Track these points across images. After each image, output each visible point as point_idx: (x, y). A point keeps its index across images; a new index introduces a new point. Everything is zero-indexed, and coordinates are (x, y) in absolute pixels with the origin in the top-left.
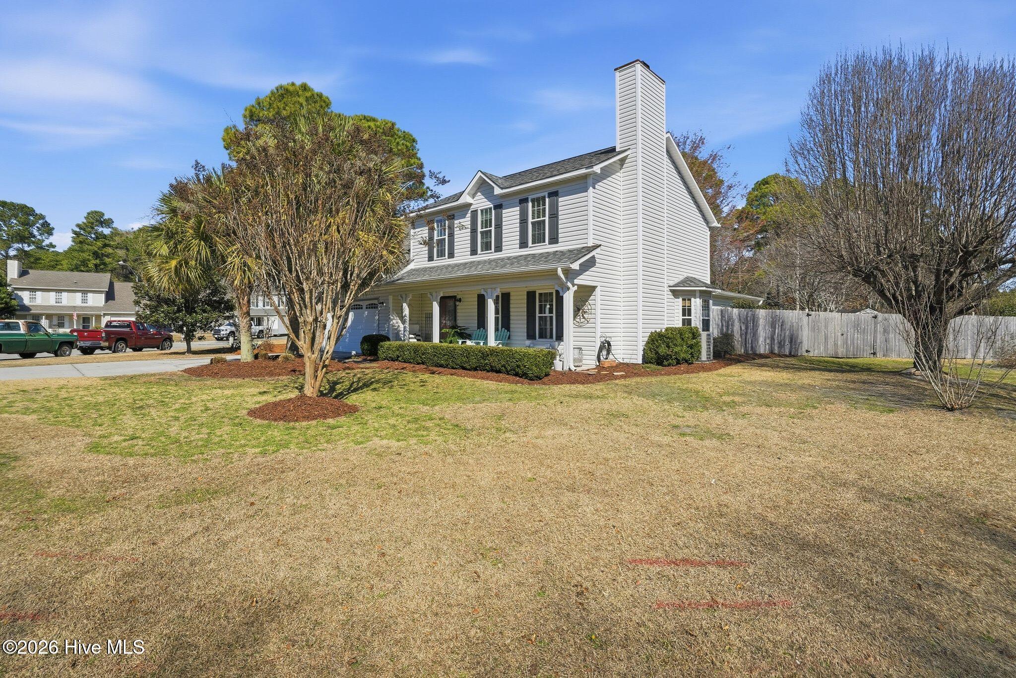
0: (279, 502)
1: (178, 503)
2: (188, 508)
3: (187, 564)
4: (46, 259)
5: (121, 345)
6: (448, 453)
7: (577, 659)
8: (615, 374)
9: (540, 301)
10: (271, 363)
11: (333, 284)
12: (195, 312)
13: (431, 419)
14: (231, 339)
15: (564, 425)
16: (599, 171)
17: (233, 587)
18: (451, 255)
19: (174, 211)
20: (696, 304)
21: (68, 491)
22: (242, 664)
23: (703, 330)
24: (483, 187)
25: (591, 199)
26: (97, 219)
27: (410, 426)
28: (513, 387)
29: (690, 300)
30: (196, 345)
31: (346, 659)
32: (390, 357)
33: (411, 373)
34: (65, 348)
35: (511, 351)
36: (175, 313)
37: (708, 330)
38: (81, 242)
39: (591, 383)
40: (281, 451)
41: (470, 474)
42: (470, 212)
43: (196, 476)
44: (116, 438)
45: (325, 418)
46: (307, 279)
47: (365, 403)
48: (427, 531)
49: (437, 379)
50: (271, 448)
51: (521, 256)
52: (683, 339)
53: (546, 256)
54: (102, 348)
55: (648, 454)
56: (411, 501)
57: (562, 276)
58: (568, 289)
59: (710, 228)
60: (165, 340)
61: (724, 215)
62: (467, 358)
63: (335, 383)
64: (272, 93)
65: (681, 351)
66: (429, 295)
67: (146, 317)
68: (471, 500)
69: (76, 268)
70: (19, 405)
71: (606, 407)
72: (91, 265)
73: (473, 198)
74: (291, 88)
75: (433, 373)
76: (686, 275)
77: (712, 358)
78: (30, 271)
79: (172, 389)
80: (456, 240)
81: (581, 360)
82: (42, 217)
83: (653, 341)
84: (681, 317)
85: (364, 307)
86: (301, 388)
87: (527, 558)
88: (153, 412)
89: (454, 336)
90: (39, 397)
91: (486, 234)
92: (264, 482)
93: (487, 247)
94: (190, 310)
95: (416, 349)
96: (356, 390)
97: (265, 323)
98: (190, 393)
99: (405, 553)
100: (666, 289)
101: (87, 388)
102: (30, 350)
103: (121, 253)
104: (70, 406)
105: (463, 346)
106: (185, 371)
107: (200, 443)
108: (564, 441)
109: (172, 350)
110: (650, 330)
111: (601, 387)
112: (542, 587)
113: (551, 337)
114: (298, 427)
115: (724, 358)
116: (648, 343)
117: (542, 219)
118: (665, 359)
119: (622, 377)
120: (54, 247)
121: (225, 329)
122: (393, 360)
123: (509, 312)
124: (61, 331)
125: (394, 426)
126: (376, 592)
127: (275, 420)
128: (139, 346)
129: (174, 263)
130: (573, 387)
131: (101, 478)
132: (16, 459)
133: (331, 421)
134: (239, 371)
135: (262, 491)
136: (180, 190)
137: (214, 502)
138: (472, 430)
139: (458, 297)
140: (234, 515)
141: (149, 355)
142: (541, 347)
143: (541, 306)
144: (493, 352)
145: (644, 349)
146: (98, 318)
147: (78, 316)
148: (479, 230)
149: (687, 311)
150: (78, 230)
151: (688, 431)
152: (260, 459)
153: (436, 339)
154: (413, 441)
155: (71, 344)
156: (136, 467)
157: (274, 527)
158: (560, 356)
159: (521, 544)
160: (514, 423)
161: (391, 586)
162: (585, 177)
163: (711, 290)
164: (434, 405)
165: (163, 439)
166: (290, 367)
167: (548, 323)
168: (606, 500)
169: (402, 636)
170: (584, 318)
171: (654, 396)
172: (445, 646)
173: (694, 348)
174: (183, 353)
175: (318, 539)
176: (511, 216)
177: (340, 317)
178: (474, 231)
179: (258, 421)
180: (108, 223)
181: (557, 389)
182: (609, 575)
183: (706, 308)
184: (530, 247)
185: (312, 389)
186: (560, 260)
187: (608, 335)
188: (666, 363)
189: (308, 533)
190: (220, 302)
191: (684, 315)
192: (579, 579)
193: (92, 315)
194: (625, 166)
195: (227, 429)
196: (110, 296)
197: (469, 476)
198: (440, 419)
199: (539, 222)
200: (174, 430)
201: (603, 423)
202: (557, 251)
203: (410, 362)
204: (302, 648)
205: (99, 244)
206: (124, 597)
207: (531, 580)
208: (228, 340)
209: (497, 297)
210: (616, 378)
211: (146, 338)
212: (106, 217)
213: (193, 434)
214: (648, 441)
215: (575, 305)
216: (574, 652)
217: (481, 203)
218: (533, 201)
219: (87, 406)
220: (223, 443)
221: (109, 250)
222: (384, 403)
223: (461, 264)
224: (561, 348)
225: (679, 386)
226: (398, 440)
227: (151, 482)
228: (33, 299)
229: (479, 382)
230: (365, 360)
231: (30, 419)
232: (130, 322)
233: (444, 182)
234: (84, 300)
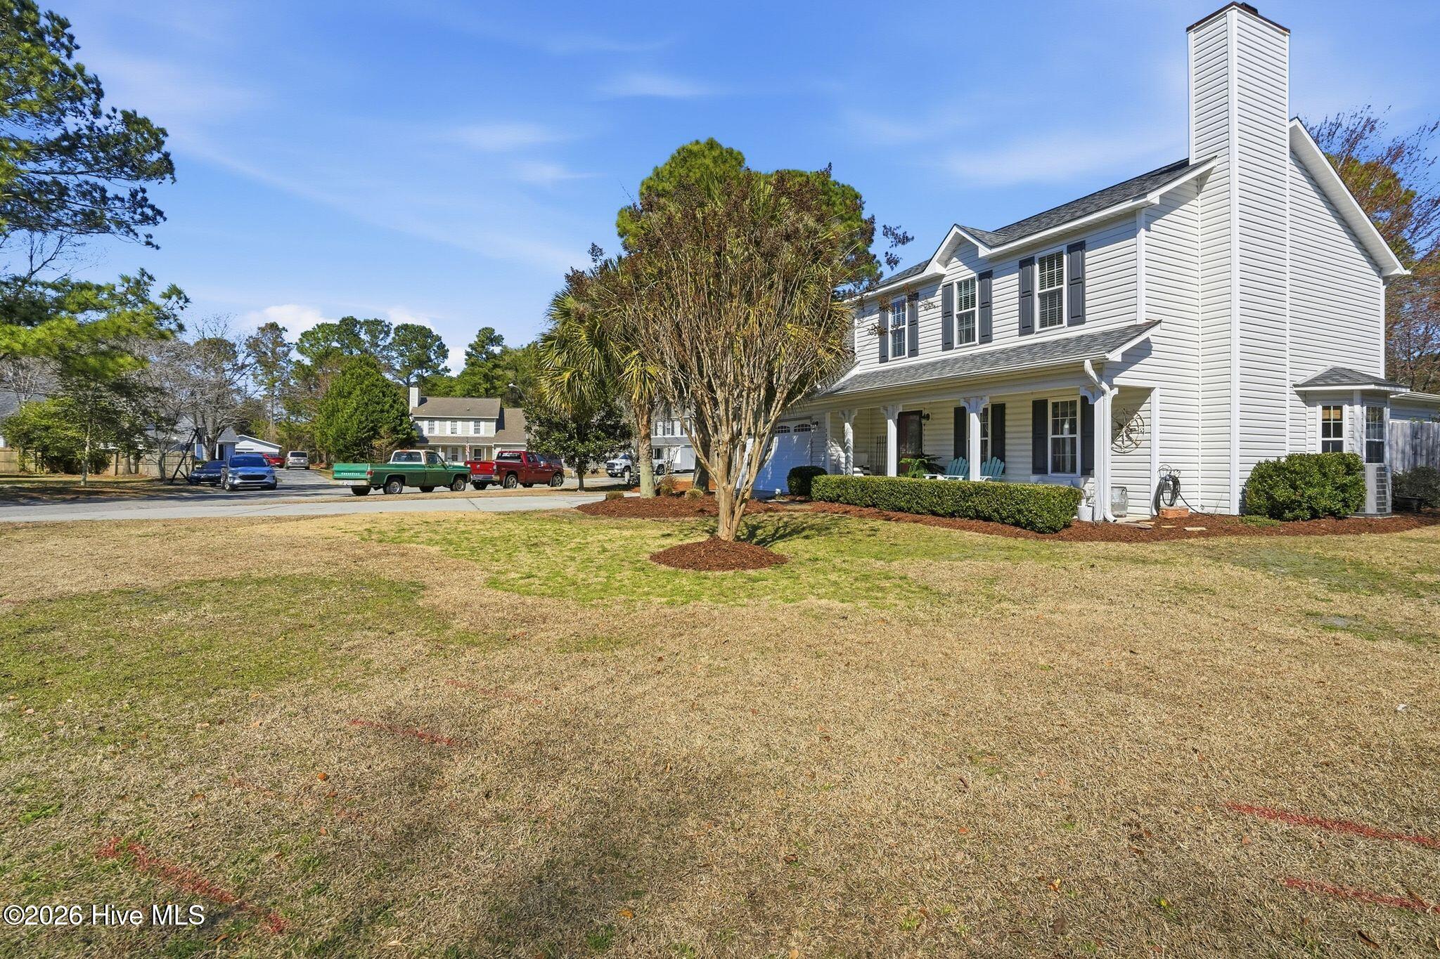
0: (692, 661)
1: (579, 650)
2: (590, 656)
3: (592, 715)
4: (442, 386)
5: (512, 480)
6: (914, 622)
7: (1134, 929)
8: (1187, 529)
9: (1055, 415)
10: (676, 501)
11: (754, 390)
12: (589, 441)
13: (887, 578)
14: (627, 474)
15: (1098, 598)
16: (1157, 201)
17: (642, 749)
18: (914, 352)
19: (567, 314)
20: (1354, 417)
21: (471, 624)
22: (657, 833)
23: (1369, 461)
24: (962, 249)
25: (1142, 248)
26: (488, 337)
27: (858, 584)
28: (1011, 541)
29: (1340, 408)
30: (589, 481)
31: (783, 855)
32: (828, 497)
33: (855, 519)
34: (460, 481)
35: (1007, 488)
36: (566, 442)
37: (1380, 458)
38: (473, 364)
39: (1143, 541)
40: (692, 603)
41: (949, 652)
42: (941, 287)
43: (596, 622)
44: (513, 575)
45: (744, 568)
46: (723, 384)
47: (796, 554)
48: (888, 718)
49: (894, 527)
50: (679, 599)
51: (1020, 347)
52: (1325, 475)
53: (1064, 345)
54: (494, 483)
55: (1257, 651)
56: (861, 677)
57: (1092, 373)
58: (1103, 393)
59: (1386, 280)
60: (555, 475)
61: (1419, 256)
62: (940, 498)
63: (756, 528)
64: (673, 158)
65: (1322, 494)
66: (882, 411)
67: (537, 447)
68: (951, 686)
69: (468, 394)
70: (425, 536)
71: (1173, 576)
72: (482, 390)
73: (946, 266)
74: (695, 148)
75: (889, 520)
76: (1330, 365)
77: (1389, 510)
78: (428, 398)
79: (566, 527)
80: (920, 330)
81: (1124, 507)
82: (439, 338)
83: (1262, 477)
84: (1320, 439)
85: (792, 429)
86: (713, 531)
87: (1042, 772)
88: (548, 550)
89: (918, 468)
90: (440, 529)
91: (966, 318)
92: (673, 636)
93: (968, 336)
94: (583, 438)
95: (864, 486)
96: (782, 537)
97: (665, 456)
98: (586, 531)
99: (857, 741)
100: (1289, 390)
101: (482, 523)
102: (428, 483)
103: (510, 374)
104: (468, 539)
105: (932, 481)
106: (579, 508)
107: (599, 587)
108: (1099, 621)
109: (563, 486)
110: (1256, 460)
111: (1163, 548)
112: (1070, 816)
113: (1073, 470)
114: (712, 577)
115: (1419, 512)
116: (1251, 481)
117: (1056, 287)
118: (1288, 508)
119: (1201, 534)
120: (449, 371)
121: (620, 463)
122: (832, 501)
123: (1003, 432)
124: (456, 464)
125: (836, 583)
126: (819, 782)
127: (683, 567)
128: (530, 479)
129: (567, 375)
130: (1111, 545)
131: (500, 615)
132: (424, 588)
133: (751, 572)
134: (640, 510)
135: (672, 646)
136: (576, 281)
137: (616, 653)
138: (949, 595)
139: (925, 412)
140: (640, 668)
141: (541, 491)
142: (1056, 484)
143: (1055, 424)
144: (978, 490)
145: (1244, 492)
146: (490, 449)
147: (471, 447)
148: (956, 312)
149: (1332, 429)
150: (469, 350)
151: (1340, 623)
152: (668, 611)
153: (892, 471)
154: (863, 604)
155: (463, 477)
156: (534, 607)
157: (687, 688)
158: (1088, 499)
159: (1032, 753)
160: (1014, 589)
161: (840, 778)
162: (1131, 214)
163: (1388, 389)
164: (891, 561)
165: (560, 579)
166: (698, 506)
167: (1068, 448)
168: (1179, 711)
169: (855, 841)
170: (1130, 439)
171: (1265, 566)
172: (918, 866)
173: (1350, 493)
174: (576, 490)
175: (742, 708)
176: (1006, 288)
177: (764, 435)
178: (947, 314)
179: (664, 567)
180: (497, 340)
181: (1082, 547)
182: (1189, 820)
183: (1375, 423)
184: (1038, 333)
185: (727, 530)
186: (1088, 348)
187: (1173, 466)
188: (1288, 514)
189: (728, 699)
190: (615, 427)
191: (1326, 432)
192: (1135, 817)
193: (483, 447)
194: (1206, 187)
195: (628, 573)
196: (500, 424)
197: (946, 655)
198: (901, 578)
199: (1052, 294)
200: (570, 572)
201: (1167, 599)
202: (1082, 336)
203: (856, 504)
204: (726, 830)
205: (490, 365)
206: (531, 738)
207: (1049, 804)
208: (623, 476)
209: (985, 410)
210: (1190, 535)
211: (536, 472)
212: (496, 334)
213: (591, 576)
214: (1256, 633)
215: (1114, 419)
216: (1129, 917)
217: (958, 272)
218: (1042, 262)
219: (484, 540)
220: (624, 589)
221: (499, 372)
222: (820, 554)
223: (929, 364)
224: (1089, 486)
225: (1317, 553)
226: (843, 601)
227: (550, 624)
228: (431, 429)
229: (956, 533)
230: (793, 501)
231: (434, 550)
232: (520, 452)
233: (904, 240)
234: (477, 431)
